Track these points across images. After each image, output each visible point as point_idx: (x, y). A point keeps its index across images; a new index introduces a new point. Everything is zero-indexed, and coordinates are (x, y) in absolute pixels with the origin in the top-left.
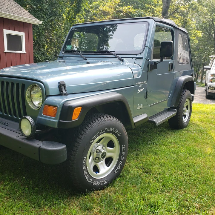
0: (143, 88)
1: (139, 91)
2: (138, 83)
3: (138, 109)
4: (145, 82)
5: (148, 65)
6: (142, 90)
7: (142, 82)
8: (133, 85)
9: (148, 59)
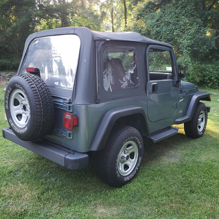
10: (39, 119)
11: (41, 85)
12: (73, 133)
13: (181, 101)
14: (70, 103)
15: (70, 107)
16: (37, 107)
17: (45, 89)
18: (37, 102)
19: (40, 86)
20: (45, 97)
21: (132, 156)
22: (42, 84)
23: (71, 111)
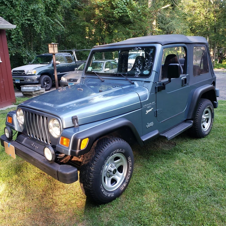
0: (152, 109)
1: (148, 112)
2: (146, 105)
3: (147, 127)
4: (154, 102)
5: (156, 87)
6: (150, 110)
7: (150, 104)
8: (141, 108)
9: (156, 82)
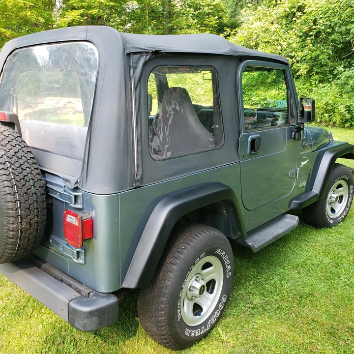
10: (13, 224)
11: (17, 151)
12: (85, 251)
13: (303, 163)
14: (76, 189)
15: (76, 197)
16: (8, 200)
17: (24, 159)
18: (7, 189)
19: (15, 153)
20: (24, 176)
21: (210, 286)
22: (19, 148)
23: (80, 206)
